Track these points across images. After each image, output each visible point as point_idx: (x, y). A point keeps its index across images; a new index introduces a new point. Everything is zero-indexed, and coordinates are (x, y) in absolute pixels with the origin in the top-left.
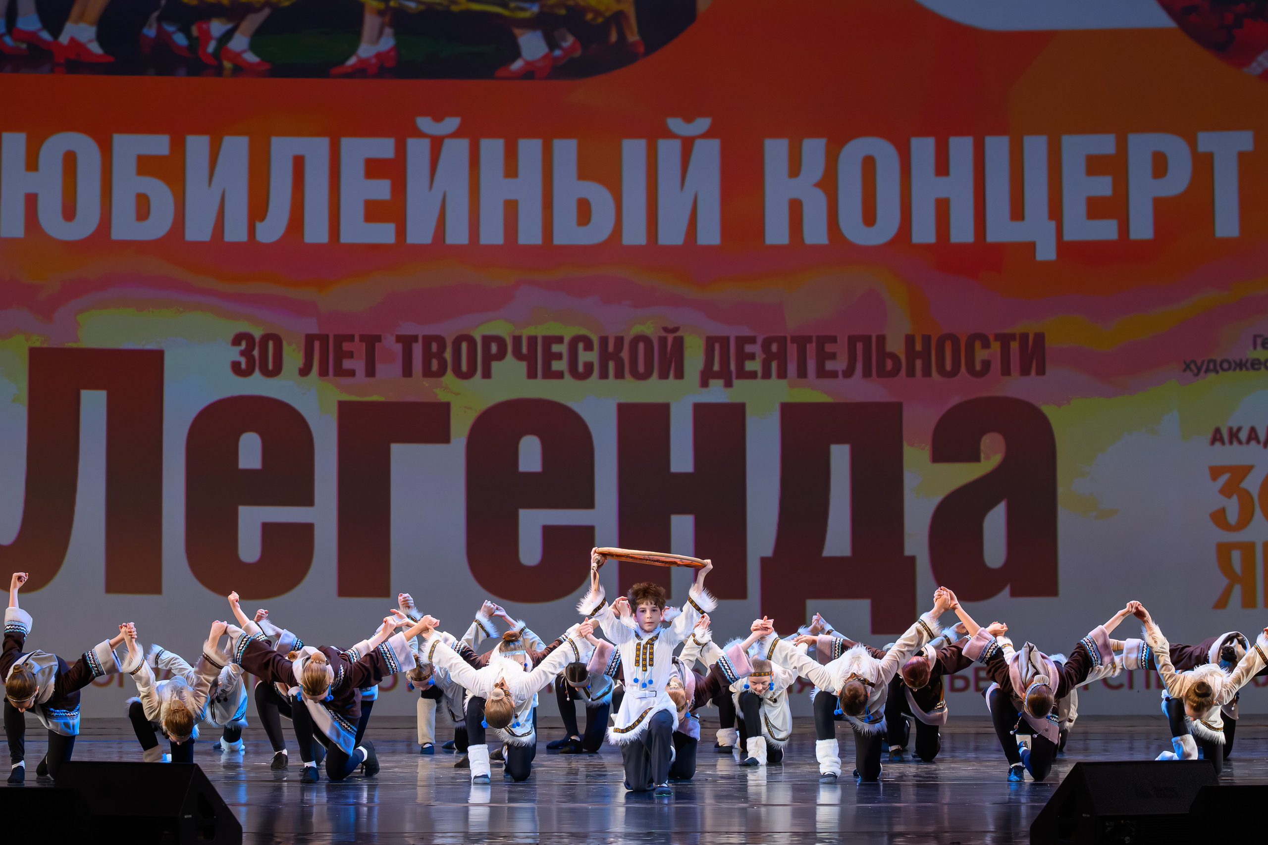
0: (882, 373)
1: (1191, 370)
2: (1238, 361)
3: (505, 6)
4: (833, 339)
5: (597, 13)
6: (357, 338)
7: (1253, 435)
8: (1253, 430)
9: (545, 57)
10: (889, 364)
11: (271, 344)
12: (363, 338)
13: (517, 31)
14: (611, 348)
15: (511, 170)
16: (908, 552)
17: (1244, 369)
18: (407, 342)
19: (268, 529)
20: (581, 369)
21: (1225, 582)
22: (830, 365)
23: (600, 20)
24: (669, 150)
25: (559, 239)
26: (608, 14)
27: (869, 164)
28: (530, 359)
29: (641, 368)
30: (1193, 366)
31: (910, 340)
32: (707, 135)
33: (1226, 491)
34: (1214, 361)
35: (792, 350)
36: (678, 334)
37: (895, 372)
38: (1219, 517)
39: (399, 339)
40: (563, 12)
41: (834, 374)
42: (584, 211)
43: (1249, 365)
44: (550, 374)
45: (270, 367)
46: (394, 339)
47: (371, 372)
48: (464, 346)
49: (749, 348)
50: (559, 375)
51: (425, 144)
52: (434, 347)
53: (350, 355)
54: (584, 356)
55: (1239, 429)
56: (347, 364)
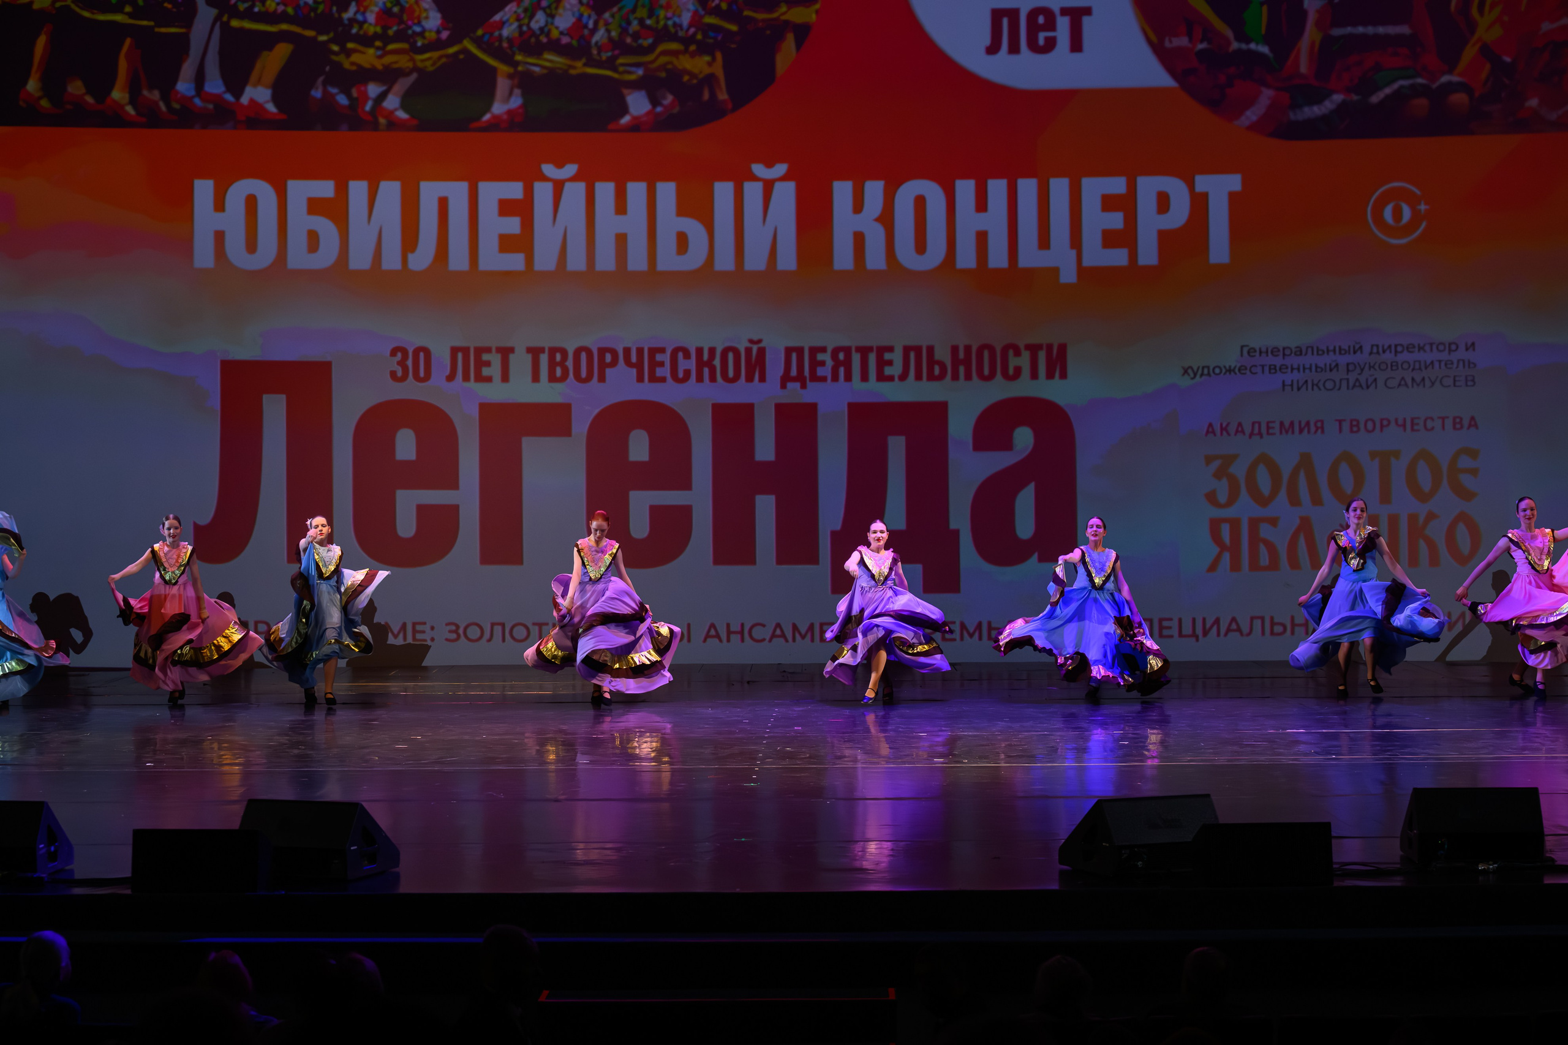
0: (931, 377)
1: (1189, 375)
2: (1228, 367)
3: (615, 70)
4: (890, 349)
5: (692, 75)
6: (494, 350)
7: (1240, 429)
8: (1240, 424)
9: (648, 113)
10: (937, 370)
11: (422, 355)
12: (499, 350)
13: (625, 91)
14: (706, 357)
15: (621, 207)
16: (953, 526)
17: (1232, 373)
18: (535, 352)
19: (423, 510)
20: (681, 375)
21: (1216, 550)
22: (888, 371)
23: (695, 81)
24: (753, 191)
25: (661, 267)
26: (701, 76)
27: (920, 202)
28: (639, 366)
29: (731, 374)
30: (1190, 371)
31: (955, 349)
32: (783, 179)
33: (1218, 475)
34: (1208, 367)
35: (856, 358)
36: (761, 345)
37: (941, 377)
38: (1211, 498)
39: (530, 350)
40: (663, 75)
41: (891, 378)
42: (682, 243)
43: (1237, 370)
44: (653, 379)
45: (422, 374)
46: (524, 350)
47: (505, 378)
48: (583, 356)
49: (820, 357)
50: (663, 380)
51: (549, 186)
52: (558, 357)
53: (488, 364)
54: (683, 364)
55: (1228, 424)
56: (486, 371)
